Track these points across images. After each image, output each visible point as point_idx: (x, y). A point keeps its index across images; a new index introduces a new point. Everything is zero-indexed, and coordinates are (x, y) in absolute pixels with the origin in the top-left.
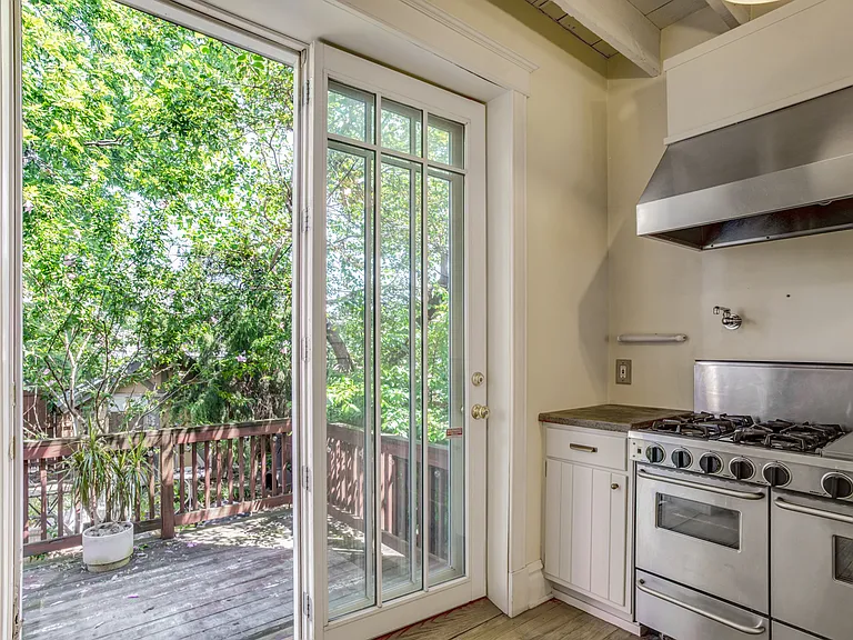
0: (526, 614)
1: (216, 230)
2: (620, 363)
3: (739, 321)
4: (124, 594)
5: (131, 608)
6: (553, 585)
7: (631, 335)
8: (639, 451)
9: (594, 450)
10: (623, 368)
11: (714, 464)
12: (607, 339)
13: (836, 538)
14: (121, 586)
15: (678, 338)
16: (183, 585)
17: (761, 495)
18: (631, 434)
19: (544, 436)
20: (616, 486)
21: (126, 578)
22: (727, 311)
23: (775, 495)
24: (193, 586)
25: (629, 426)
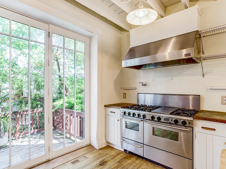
0: (101, 149)
1: (33, 58)
2: (124, 94)
3: (145, 85)
4: (4, 153)
5: (6, 156)
6: (108, 143)
7: (126, 88)
8: (122, 113)
9: (115, 113)
10: (124, 95)
11: (135, 114)
12: (121, 88)
13: (153, 128)
14: (4, 152)
15: (134, 88)
16: (21, 150)
17: (142, 120)
18: (121, 109)
19: (105, 110)
20: (118, 120)
21: (5, 149)
22: (143, 83)
23: (144, 120)
24: (24, 150)
25: (120, 107)
